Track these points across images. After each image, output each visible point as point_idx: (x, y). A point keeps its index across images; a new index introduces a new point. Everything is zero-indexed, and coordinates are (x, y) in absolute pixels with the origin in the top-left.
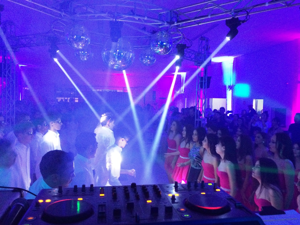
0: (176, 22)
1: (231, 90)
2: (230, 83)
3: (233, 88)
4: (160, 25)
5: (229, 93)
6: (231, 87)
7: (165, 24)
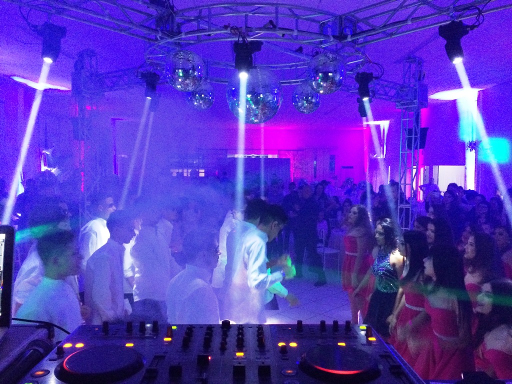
0: (349, 36)
1: (474, 151)
2: (473, 138)
3: (478, 147)
4: (321, 43)
5: (470, 156)
6: (474, 145)
7: (331, 40)
